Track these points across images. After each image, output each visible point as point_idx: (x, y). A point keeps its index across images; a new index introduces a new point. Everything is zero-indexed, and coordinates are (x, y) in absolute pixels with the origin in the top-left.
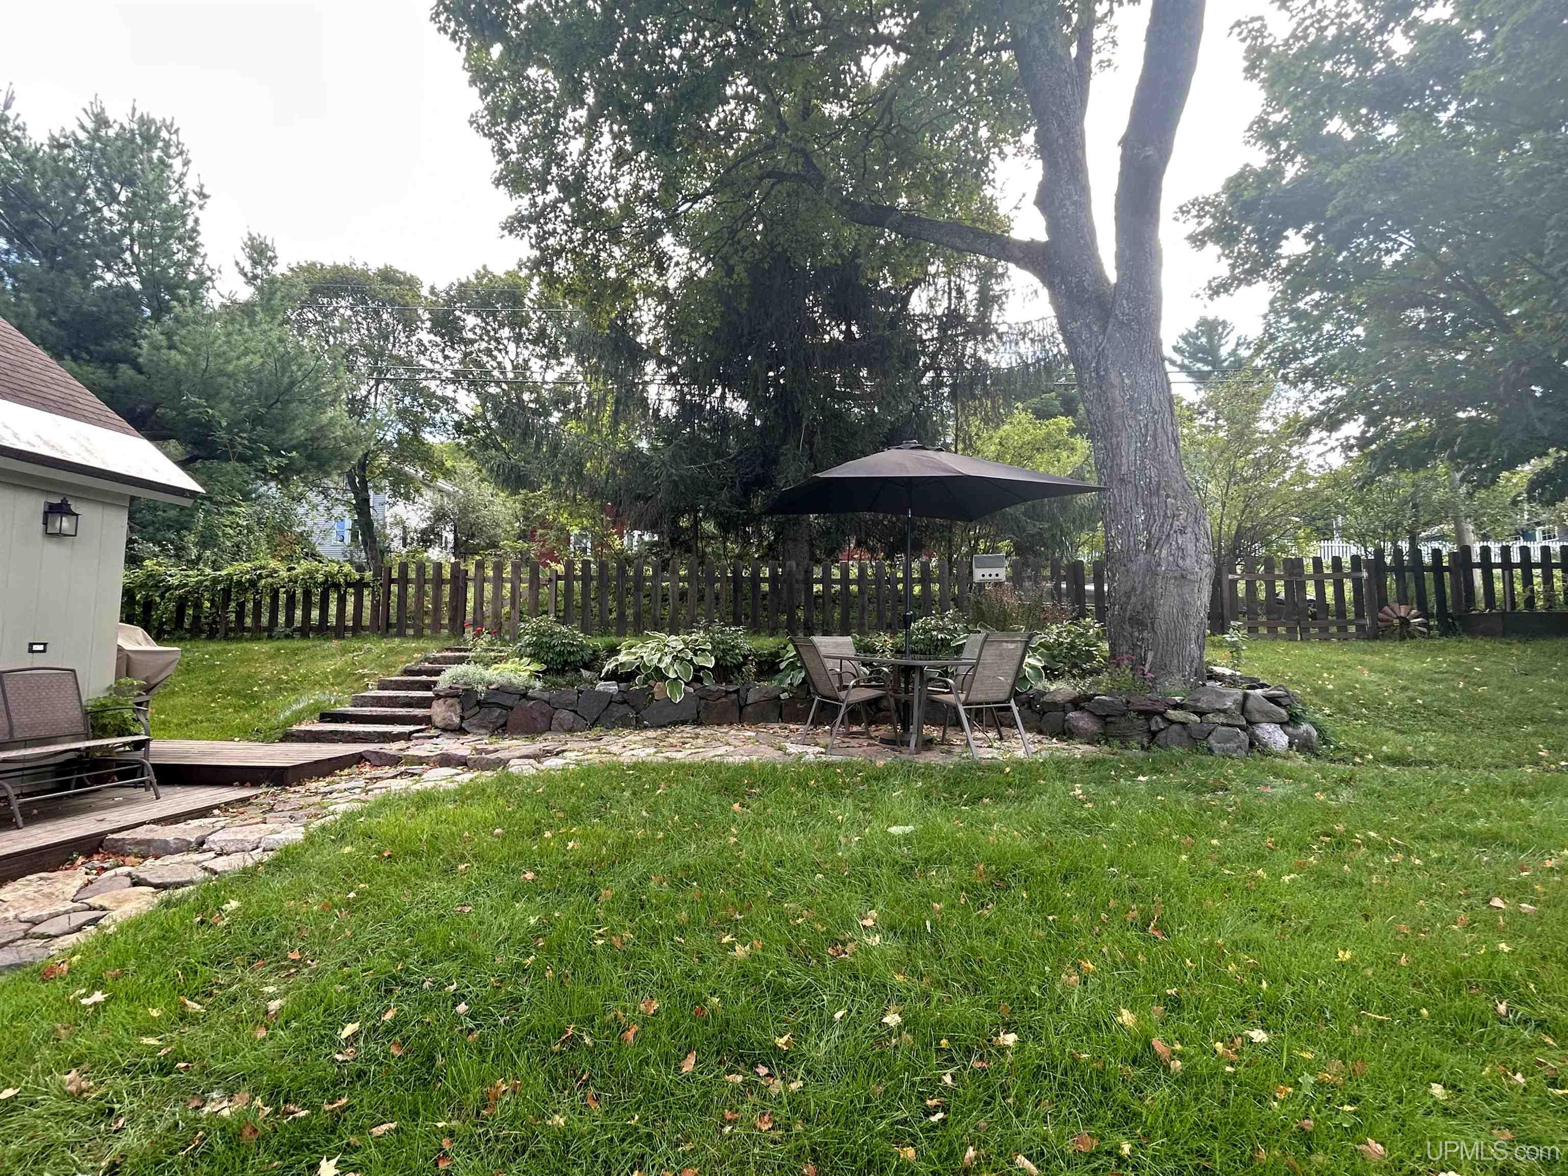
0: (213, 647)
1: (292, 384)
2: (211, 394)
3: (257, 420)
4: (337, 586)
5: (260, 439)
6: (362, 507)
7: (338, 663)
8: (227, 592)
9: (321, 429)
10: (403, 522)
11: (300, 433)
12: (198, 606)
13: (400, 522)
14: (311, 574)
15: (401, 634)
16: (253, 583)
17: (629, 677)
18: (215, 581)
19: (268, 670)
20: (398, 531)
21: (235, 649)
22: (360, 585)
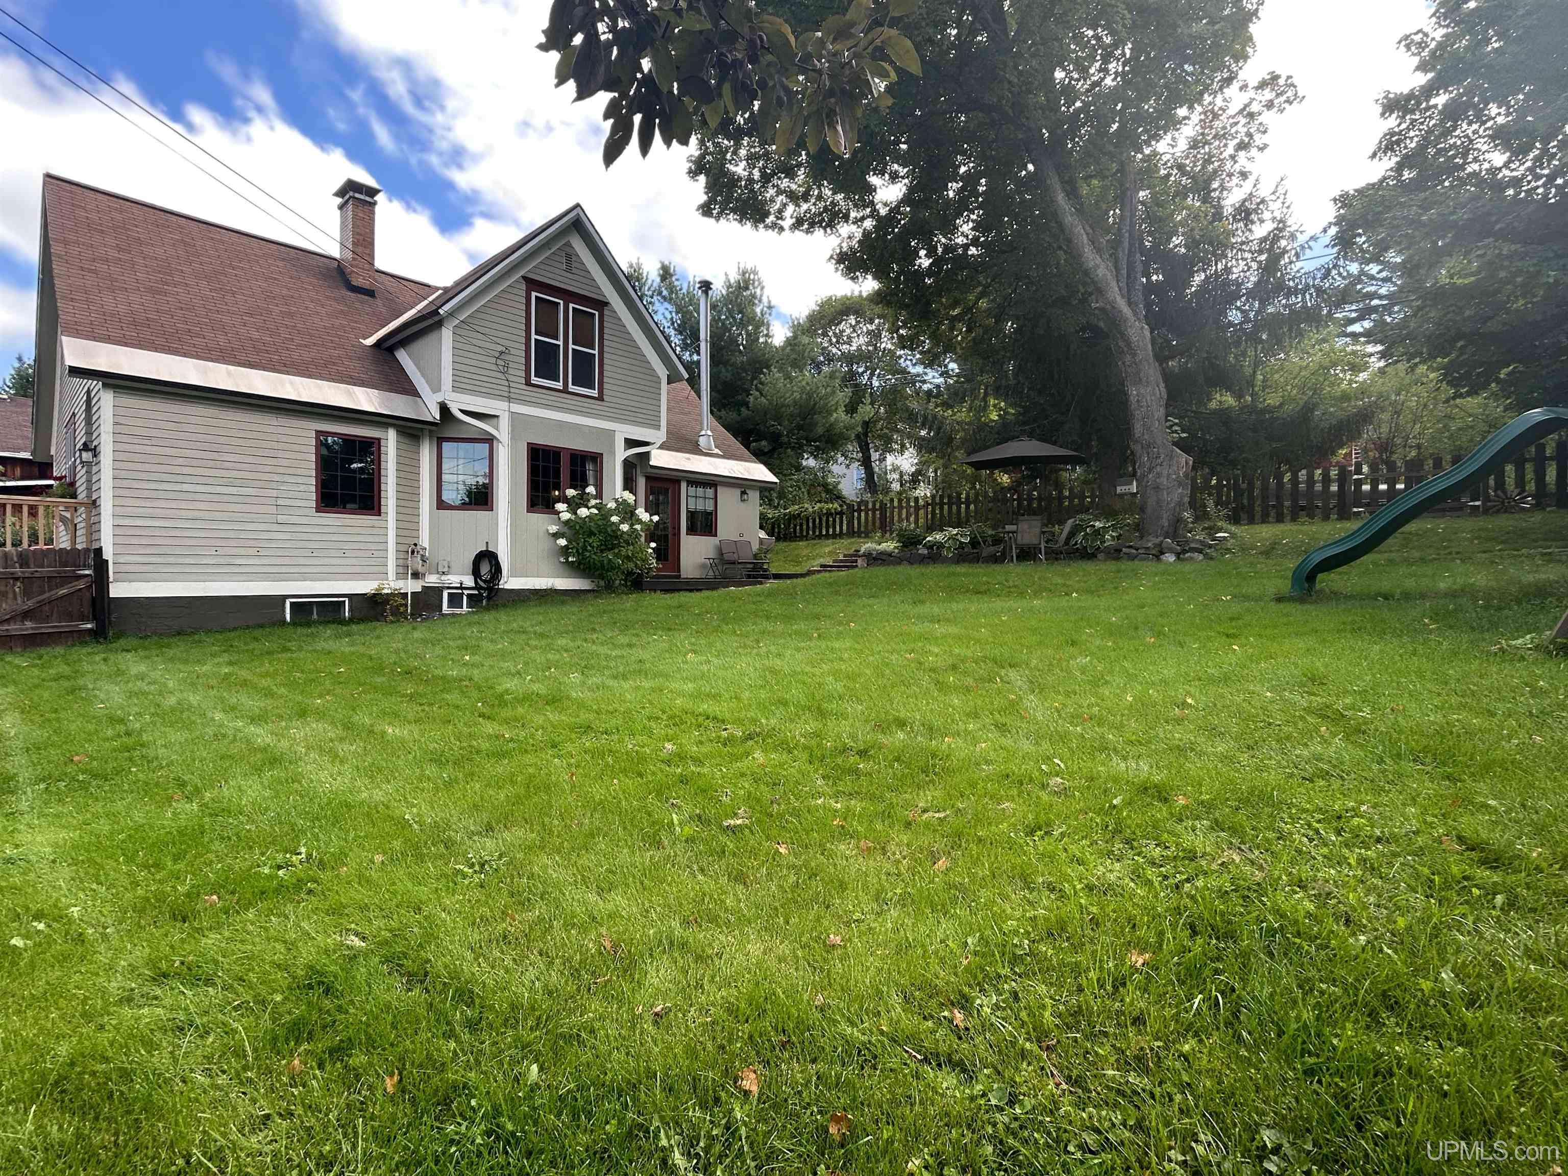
0: (785, 544)
1: (815, 404)
2: (778, 418)
3: (800, 427)
4: (831, 514)
5: (802, 438)
6: (866, 462)
7: (831, 548)
8: (789, 519)
9: (831, 425)
10: (898, 468)
11: (820, 430)
12: (779, 526)
13: (895, 469)
14: (821, 509)
15: (859, 537)
16: (799, 515)
17: (931, 547)
18: (785, 515)
19: (805, 552)
20: (896, 476)
21: (793, 544)
22: (841, 513)
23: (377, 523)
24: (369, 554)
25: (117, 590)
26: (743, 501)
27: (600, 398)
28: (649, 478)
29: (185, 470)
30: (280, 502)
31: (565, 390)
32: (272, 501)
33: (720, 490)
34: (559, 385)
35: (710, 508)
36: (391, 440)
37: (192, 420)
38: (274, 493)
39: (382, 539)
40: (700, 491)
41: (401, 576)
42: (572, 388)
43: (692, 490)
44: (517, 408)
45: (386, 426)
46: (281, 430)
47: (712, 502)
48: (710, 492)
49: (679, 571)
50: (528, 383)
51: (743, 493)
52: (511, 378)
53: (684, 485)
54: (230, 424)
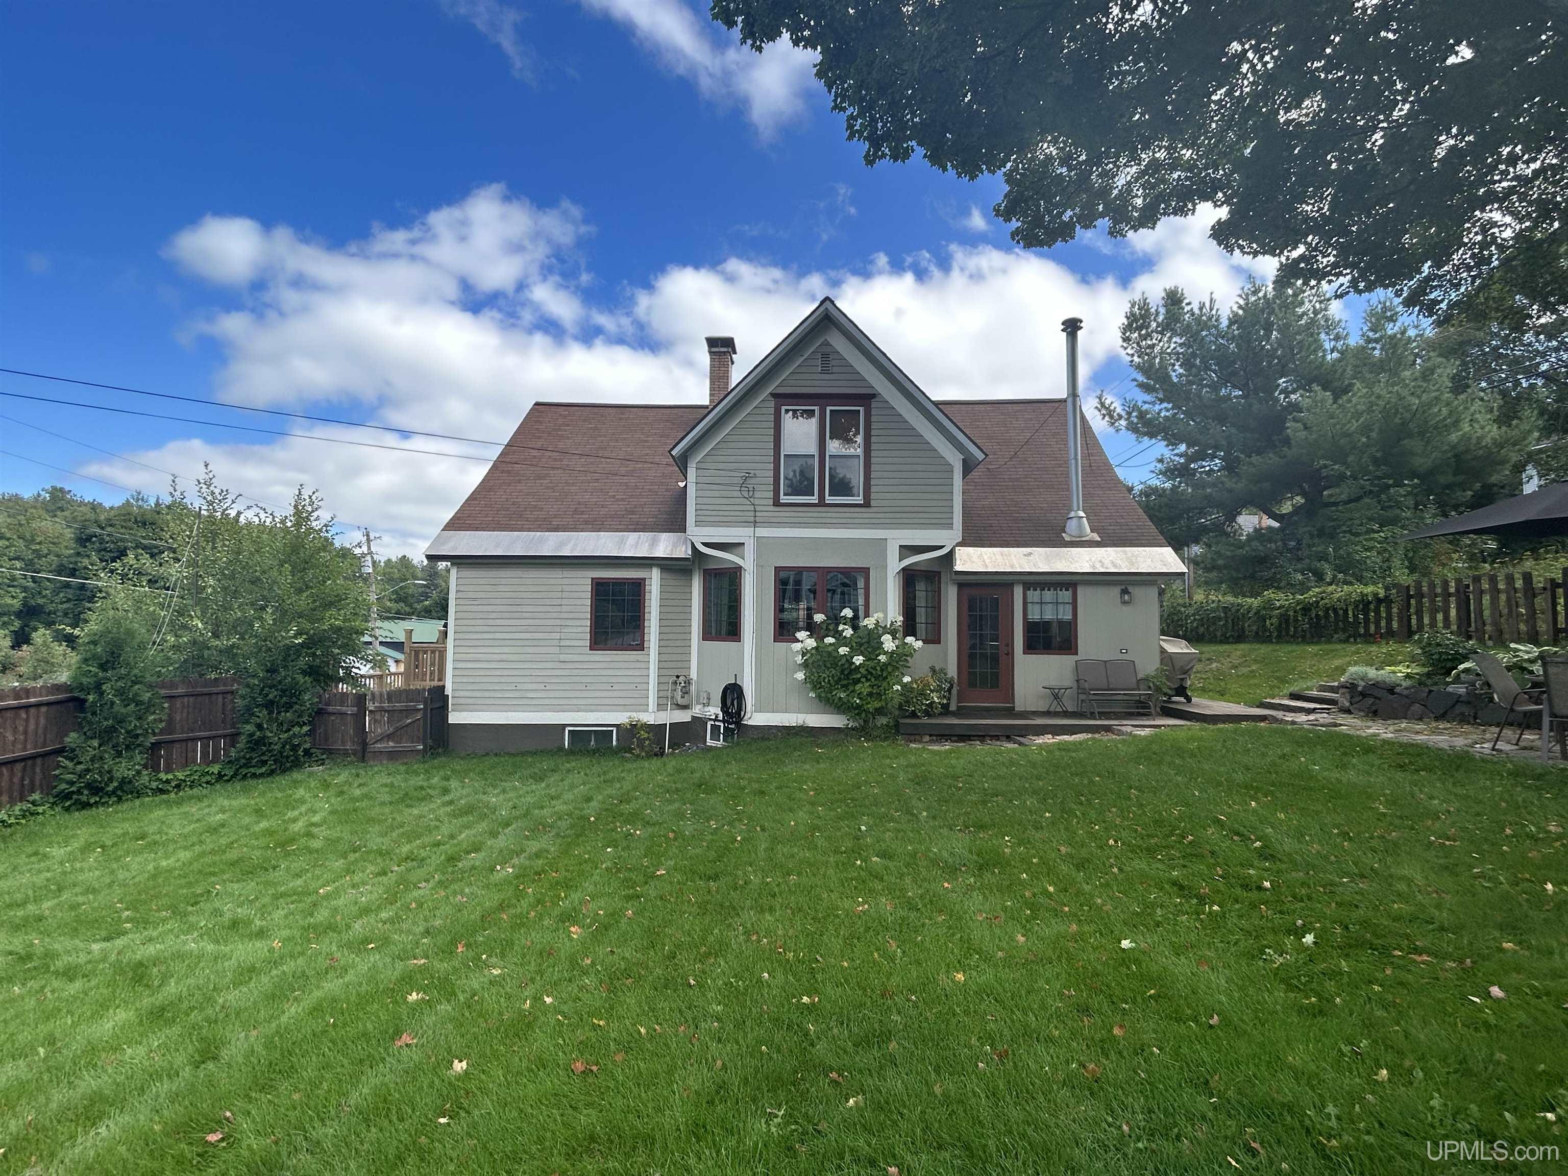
22: (1387, 600)
23: (640, 658)
24: (633, 687)
25: (454, 718)
26: (1124, 603)
27: (867, 504)
28: (961, 586)
29: (499, 622)
30: (562, 643)
31: (822, 503)
32: (555, 643)
33: (1080, 591)
34: (814, 499)
35: (1066, 615)
36: (654, 580)
37: (503, 581)
38: (558, 636)
39: (644, 672)
40: (1048, 595)
41: (661, 707)
42: (829, 499)
43: (1033, 595)
44: (762, 532)
45: (650, 566)
46: (565, 581)
47: (1069, 608)
48: (1066, 595)
49: (1013, 702)
50: (777, 503)
51: (1125, 592)
52: (757, 502)
53: (1018, 591)
54: (529, 581)
